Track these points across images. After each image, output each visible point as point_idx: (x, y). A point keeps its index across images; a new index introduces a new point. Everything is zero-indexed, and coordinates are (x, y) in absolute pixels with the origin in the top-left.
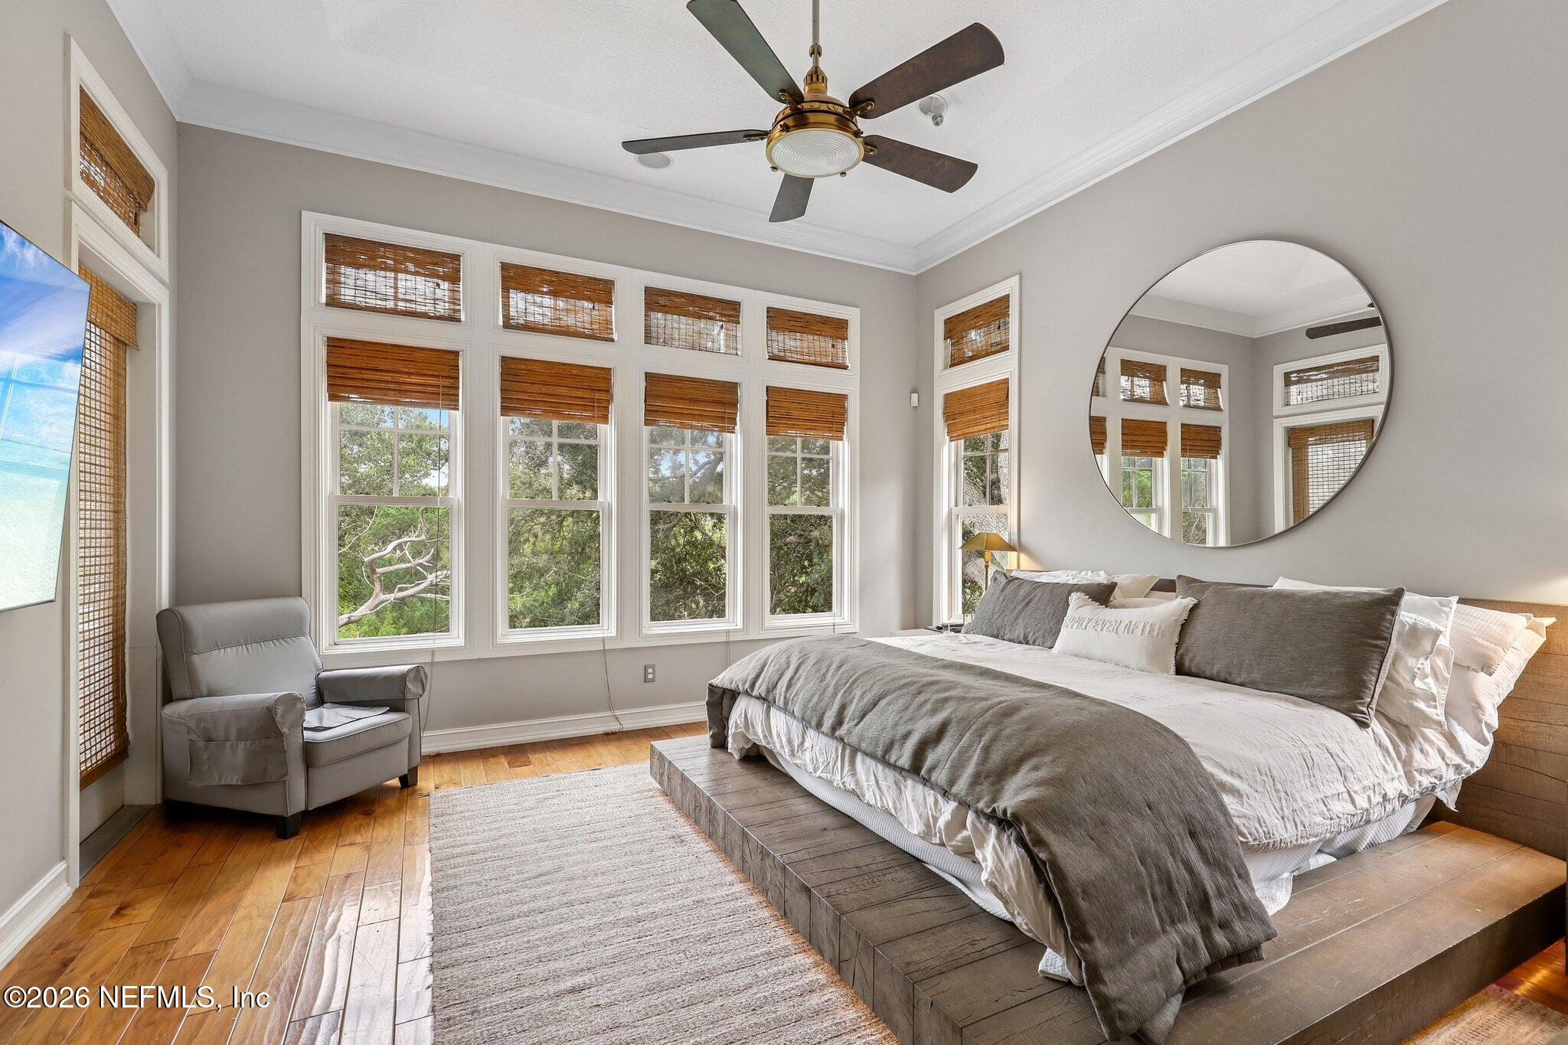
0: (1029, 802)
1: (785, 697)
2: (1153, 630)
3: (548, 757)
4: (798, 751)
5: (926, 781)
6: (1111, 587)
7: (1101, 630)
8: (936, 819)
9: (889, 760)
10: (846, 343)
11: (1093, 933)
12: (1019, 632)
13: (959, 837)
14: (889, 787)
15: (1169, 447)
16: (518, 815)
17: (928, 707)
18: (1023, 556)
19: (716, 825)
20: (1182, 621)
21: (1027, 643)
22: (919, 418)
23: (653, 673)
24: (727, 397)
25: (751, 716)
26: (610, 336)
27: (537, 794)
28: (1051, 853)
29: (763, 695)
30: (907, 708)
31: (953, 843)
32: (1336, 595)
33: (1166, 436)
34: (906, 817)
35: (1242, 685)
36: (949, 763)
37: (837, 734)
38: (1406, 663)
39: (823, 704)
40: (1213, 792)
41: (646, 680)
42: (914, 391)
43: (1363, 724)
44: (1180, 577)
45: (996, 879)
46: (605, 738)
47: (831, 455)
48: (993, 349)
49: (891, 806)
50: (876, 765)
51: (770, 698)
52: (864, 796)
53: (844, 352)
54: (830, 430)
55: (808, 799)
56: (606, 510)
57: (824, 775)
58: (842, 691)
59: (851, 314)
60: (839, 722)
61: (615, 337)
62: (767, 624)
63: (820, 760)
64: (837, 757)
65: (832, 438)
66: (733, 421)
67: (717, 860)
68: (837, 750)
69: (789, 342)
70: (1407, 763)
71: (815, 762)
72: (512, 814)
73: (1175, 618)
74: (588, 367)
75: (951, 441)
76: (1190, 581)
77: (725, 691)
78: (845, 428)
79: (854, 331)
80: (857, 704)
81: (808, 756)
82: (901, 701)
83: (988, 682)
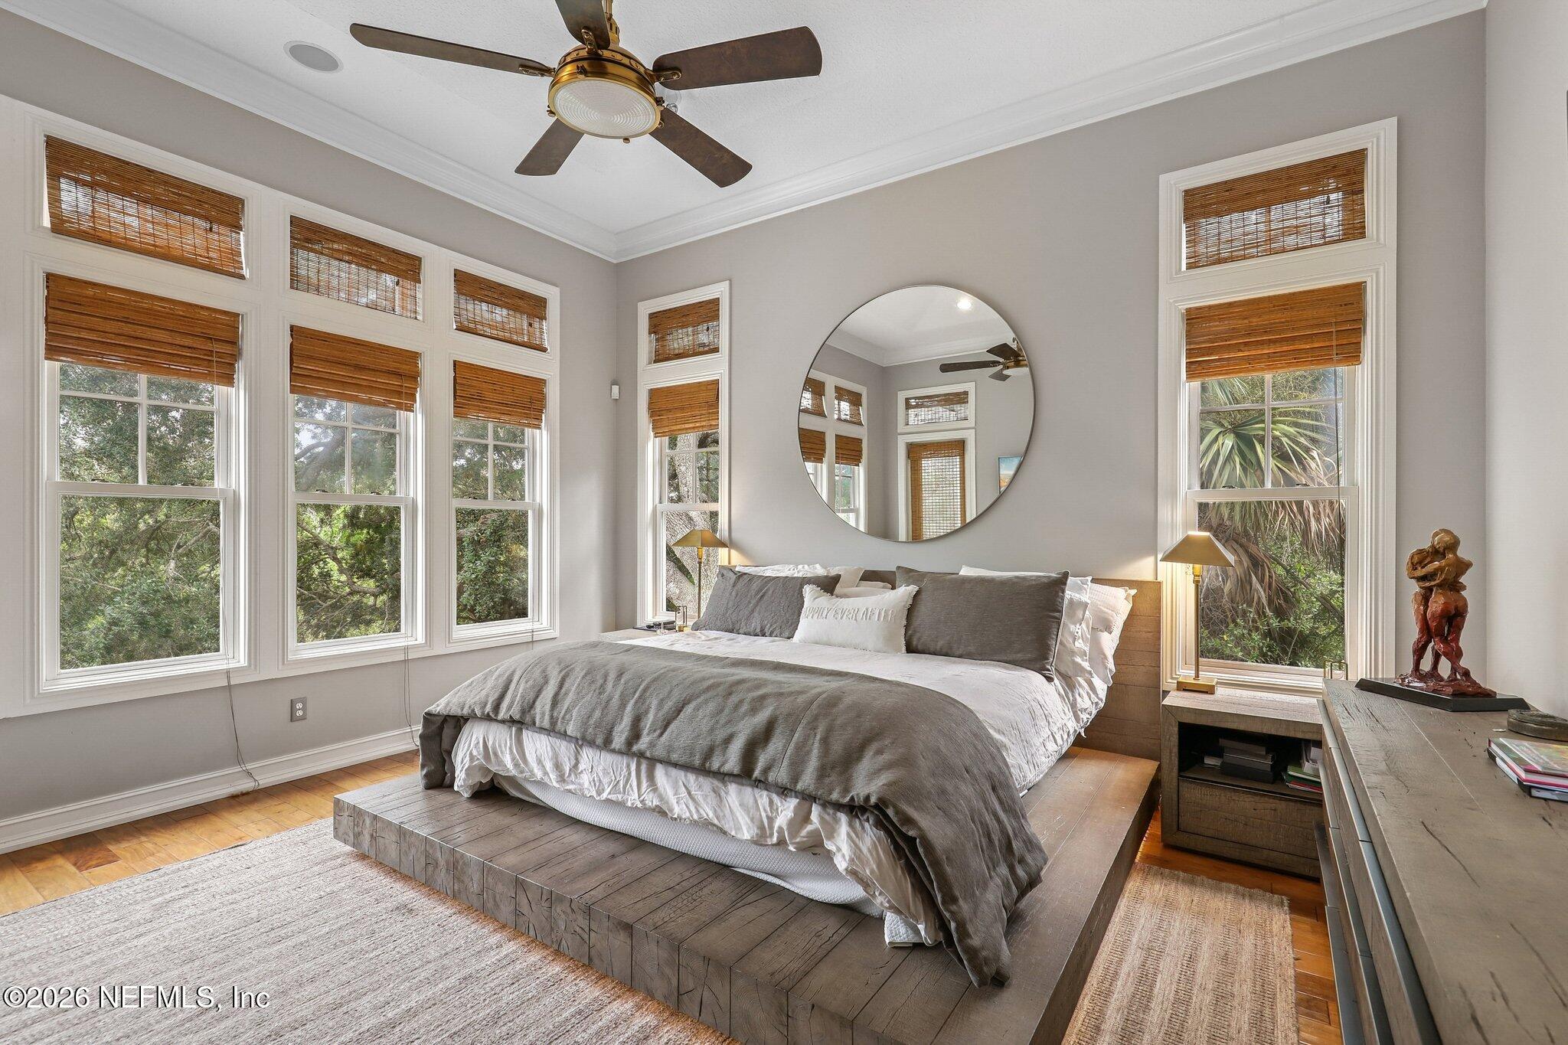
0: (889, 785)
1: (552, 717)
2: (888, 615)
3: (147, 843)
4: (570, 775)
5: (761, 783)
6: (836, 579)
7: (842, 618)
8: (771, 820)
9: (710, 767)
10: (544, 324)
11: (957, 893)
12: (755, 624)
13: (804, 833)
14: (706, 796)
15: (827, 455)
16: (127, 934)
17: (745, 707)
18: (733, 552)
19: (466, 880)
20: (908, 606)
21: (764, 635)
22: (621, 412)
23: (304, 709)
24: (404, 368)
25: (494, 743)
26: (237, 271)
27: (152, 898)
28: (920, 829)
29: (517, 717)
30: (722, 711)
31: (798, 840)
32: (1024, 578)
33: (825, 445)
34: (732, 823)
35: (960, 657)
36: (786, 762)
37: (635, 748)
38: (1069, 629)
39: (610, 718)
40: (998, 749)
41: (293, 718)
42: (615, 383)
43: (1049, 679)
44: (899, 568)
45: (857, 866)
46: (233, 802)
47: (526, 444)
48: (701, 349)
49: (711, 815)
50: (686, 776)
51: (528, 719)
52: (671, 810)
53: (542, 333)
54: (527, 416)
55: (578, 827)
56: (230, 501)
57: (613, 797)
58: (632, 702)
59: (551, 294)
60: (635, 735)
61: (246, 272)
62: (455, 636)
63: (605, 781)
64: (630, 774)
65: (529, 426)
66: (413, 397)
67: (468, 922)
68: (628, 766)
69: (482, 311)
70: (1073, 706)
71: (597, 784)
72: (115, 936)
73: (903, 604)
74: (202, 308)
75: (656, 437)
76: (908, 571)
77: (447, 719)
78: (543, 415)
79: (553, 310)
80: (656, 715)
81: (585, 779)
82: (711, 707)
83: (785, 675)
